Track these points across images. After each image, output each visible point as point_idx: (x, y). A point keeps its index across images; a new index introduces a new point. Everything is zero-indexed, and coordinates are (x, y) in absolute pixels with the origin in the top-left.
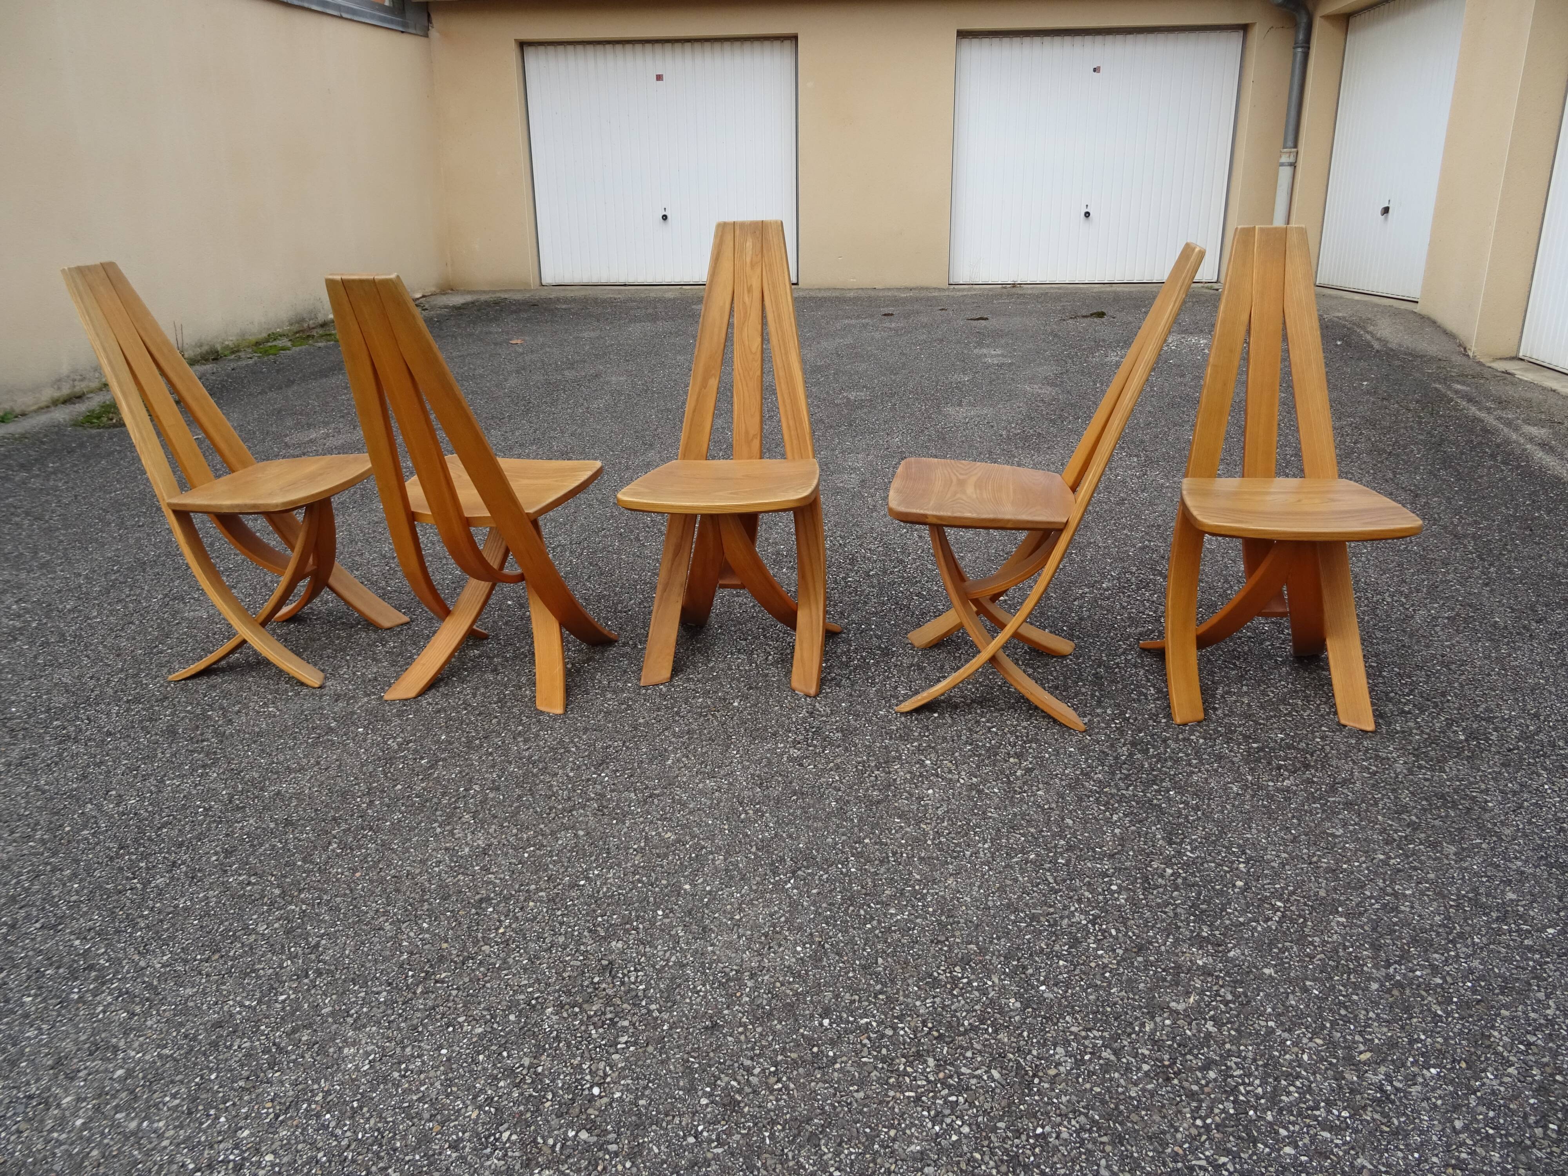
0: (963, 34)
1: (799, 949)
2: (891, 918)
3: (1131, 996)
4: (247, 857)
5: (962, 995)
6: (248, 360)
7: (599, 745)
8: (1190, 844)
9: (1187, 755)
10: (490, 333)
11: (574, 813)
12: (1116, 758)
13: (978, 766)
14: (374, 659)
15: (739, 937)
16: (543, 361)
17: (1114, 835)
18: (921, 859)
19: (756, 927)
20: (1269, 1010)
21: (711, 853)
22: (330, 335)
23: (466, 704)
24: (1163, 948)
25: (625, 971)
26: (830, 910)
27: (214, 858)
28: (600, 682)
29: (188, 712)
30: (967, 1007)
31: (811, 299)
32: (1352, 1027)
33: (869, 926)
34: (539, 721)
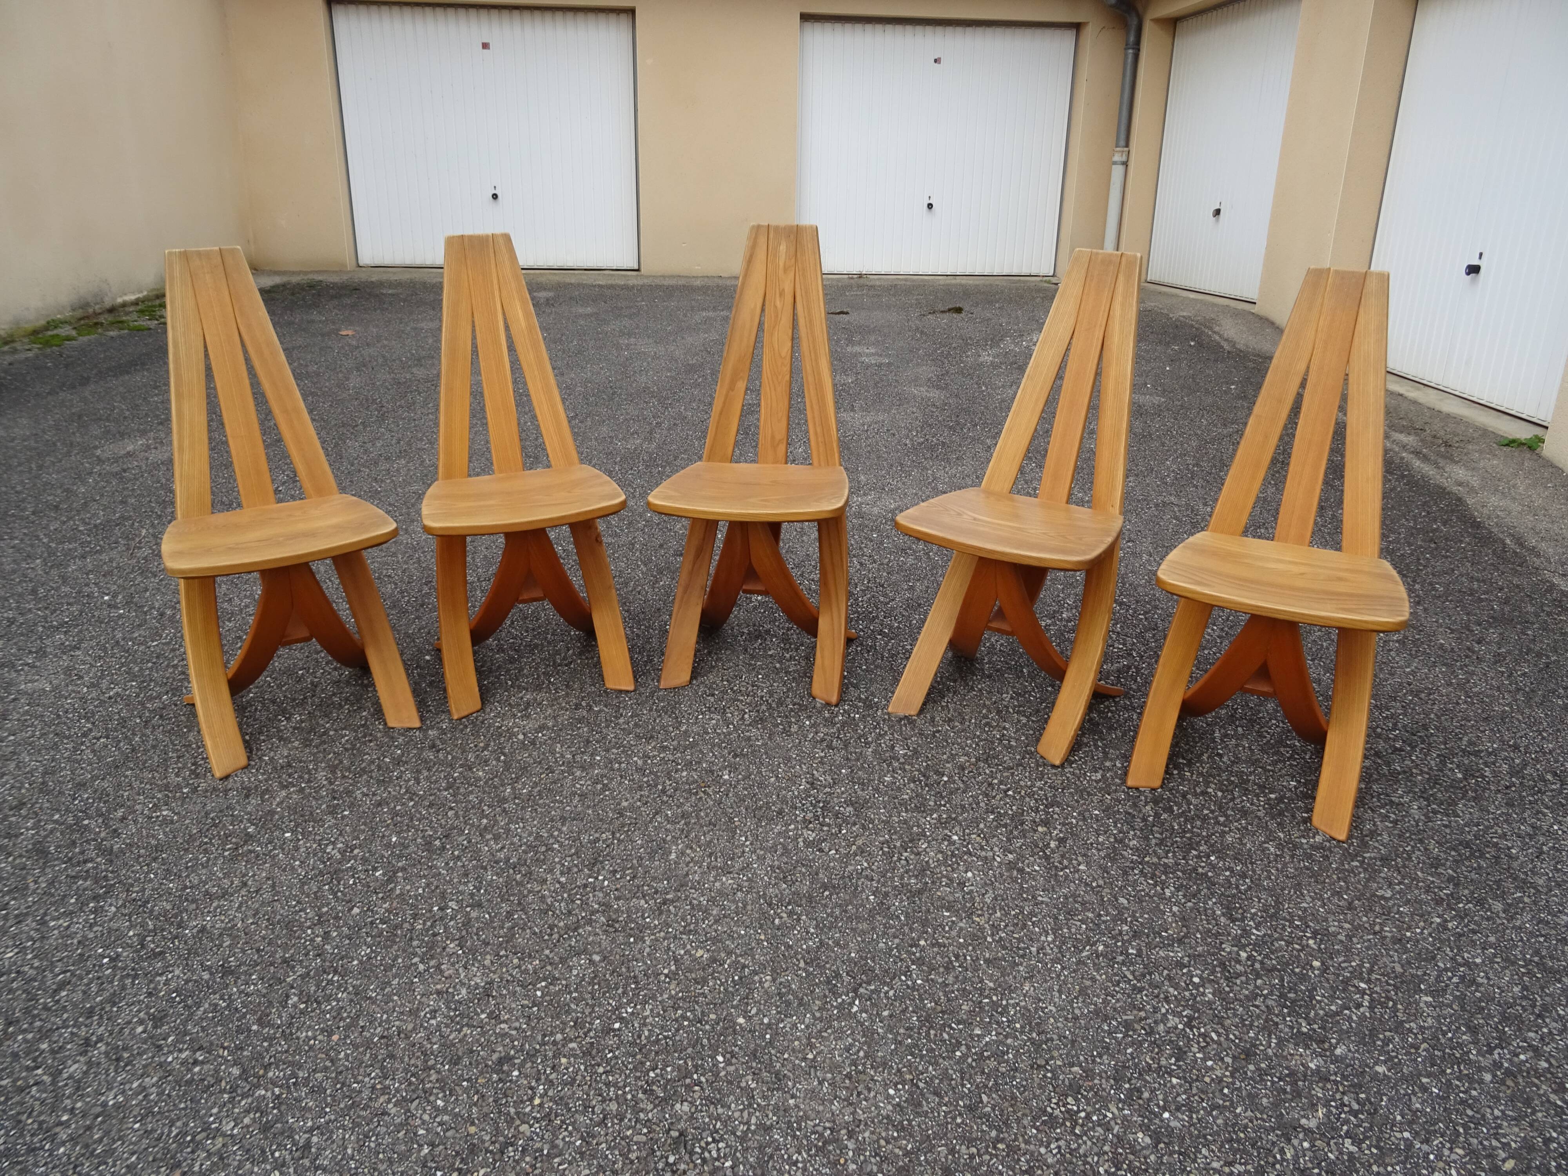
0: (806, 18)
1: (891, 1092)
2: (979, 1041)
3: (1259, 1116)
4: (185, 1023)
5: (1086, 1134)
6: (28, 352)
7: (585, 838)
8: (1252, 919)
9: (1212, 812)
10: (313, 321)
11: (581, 931)
12: (1144, 820)
13: (1009, 840)
14: (281, 739)
15: (821, 1083)
16: (384, 357)
17: (1174, 915)
18: (987, 961)
19: (835, 1067)
20: (1399, 1118)
21: (755, 973)
22: (122, 322)
23: (412, 795)
24: (1269, 1051)
25: (703, 1144)
26: (910, 1037)
27: (140, 1029)
28: (562, 756)
29: (56, 822)
30: (1096, 1150)
31: (659, 287)
32: (1485, 1130)
33: (958, 1053)
34: (504, 810)
